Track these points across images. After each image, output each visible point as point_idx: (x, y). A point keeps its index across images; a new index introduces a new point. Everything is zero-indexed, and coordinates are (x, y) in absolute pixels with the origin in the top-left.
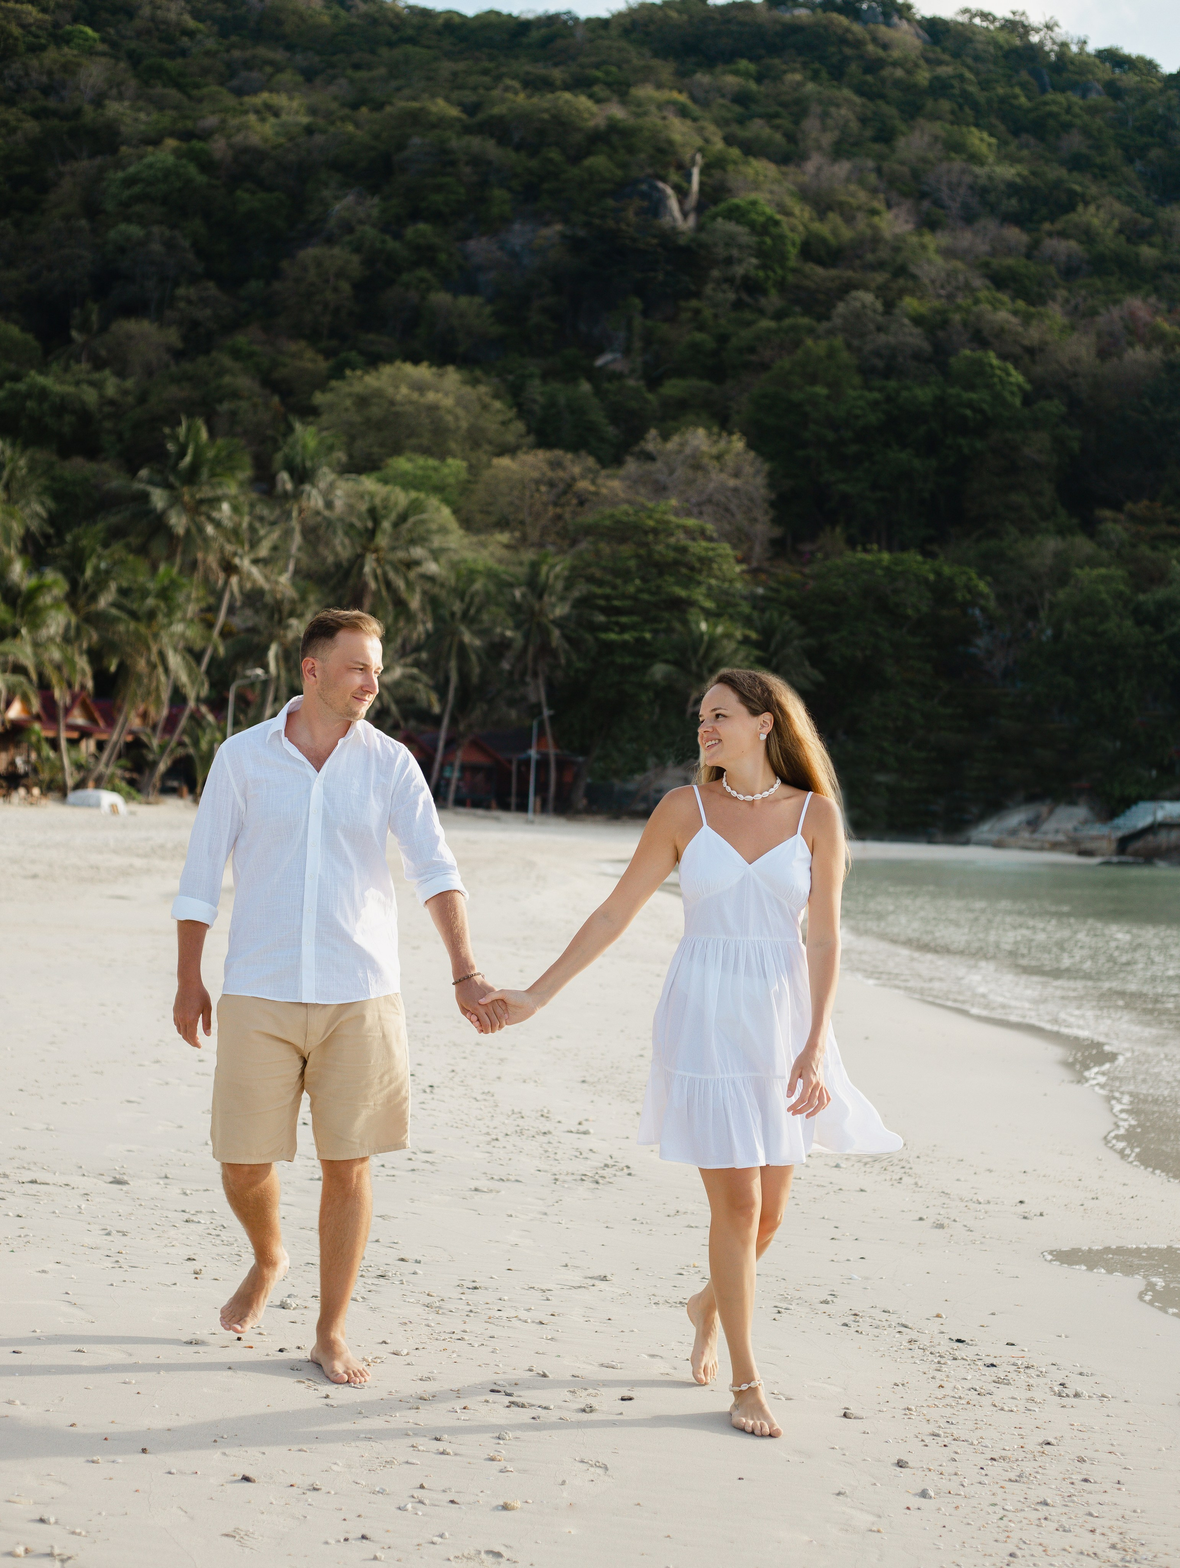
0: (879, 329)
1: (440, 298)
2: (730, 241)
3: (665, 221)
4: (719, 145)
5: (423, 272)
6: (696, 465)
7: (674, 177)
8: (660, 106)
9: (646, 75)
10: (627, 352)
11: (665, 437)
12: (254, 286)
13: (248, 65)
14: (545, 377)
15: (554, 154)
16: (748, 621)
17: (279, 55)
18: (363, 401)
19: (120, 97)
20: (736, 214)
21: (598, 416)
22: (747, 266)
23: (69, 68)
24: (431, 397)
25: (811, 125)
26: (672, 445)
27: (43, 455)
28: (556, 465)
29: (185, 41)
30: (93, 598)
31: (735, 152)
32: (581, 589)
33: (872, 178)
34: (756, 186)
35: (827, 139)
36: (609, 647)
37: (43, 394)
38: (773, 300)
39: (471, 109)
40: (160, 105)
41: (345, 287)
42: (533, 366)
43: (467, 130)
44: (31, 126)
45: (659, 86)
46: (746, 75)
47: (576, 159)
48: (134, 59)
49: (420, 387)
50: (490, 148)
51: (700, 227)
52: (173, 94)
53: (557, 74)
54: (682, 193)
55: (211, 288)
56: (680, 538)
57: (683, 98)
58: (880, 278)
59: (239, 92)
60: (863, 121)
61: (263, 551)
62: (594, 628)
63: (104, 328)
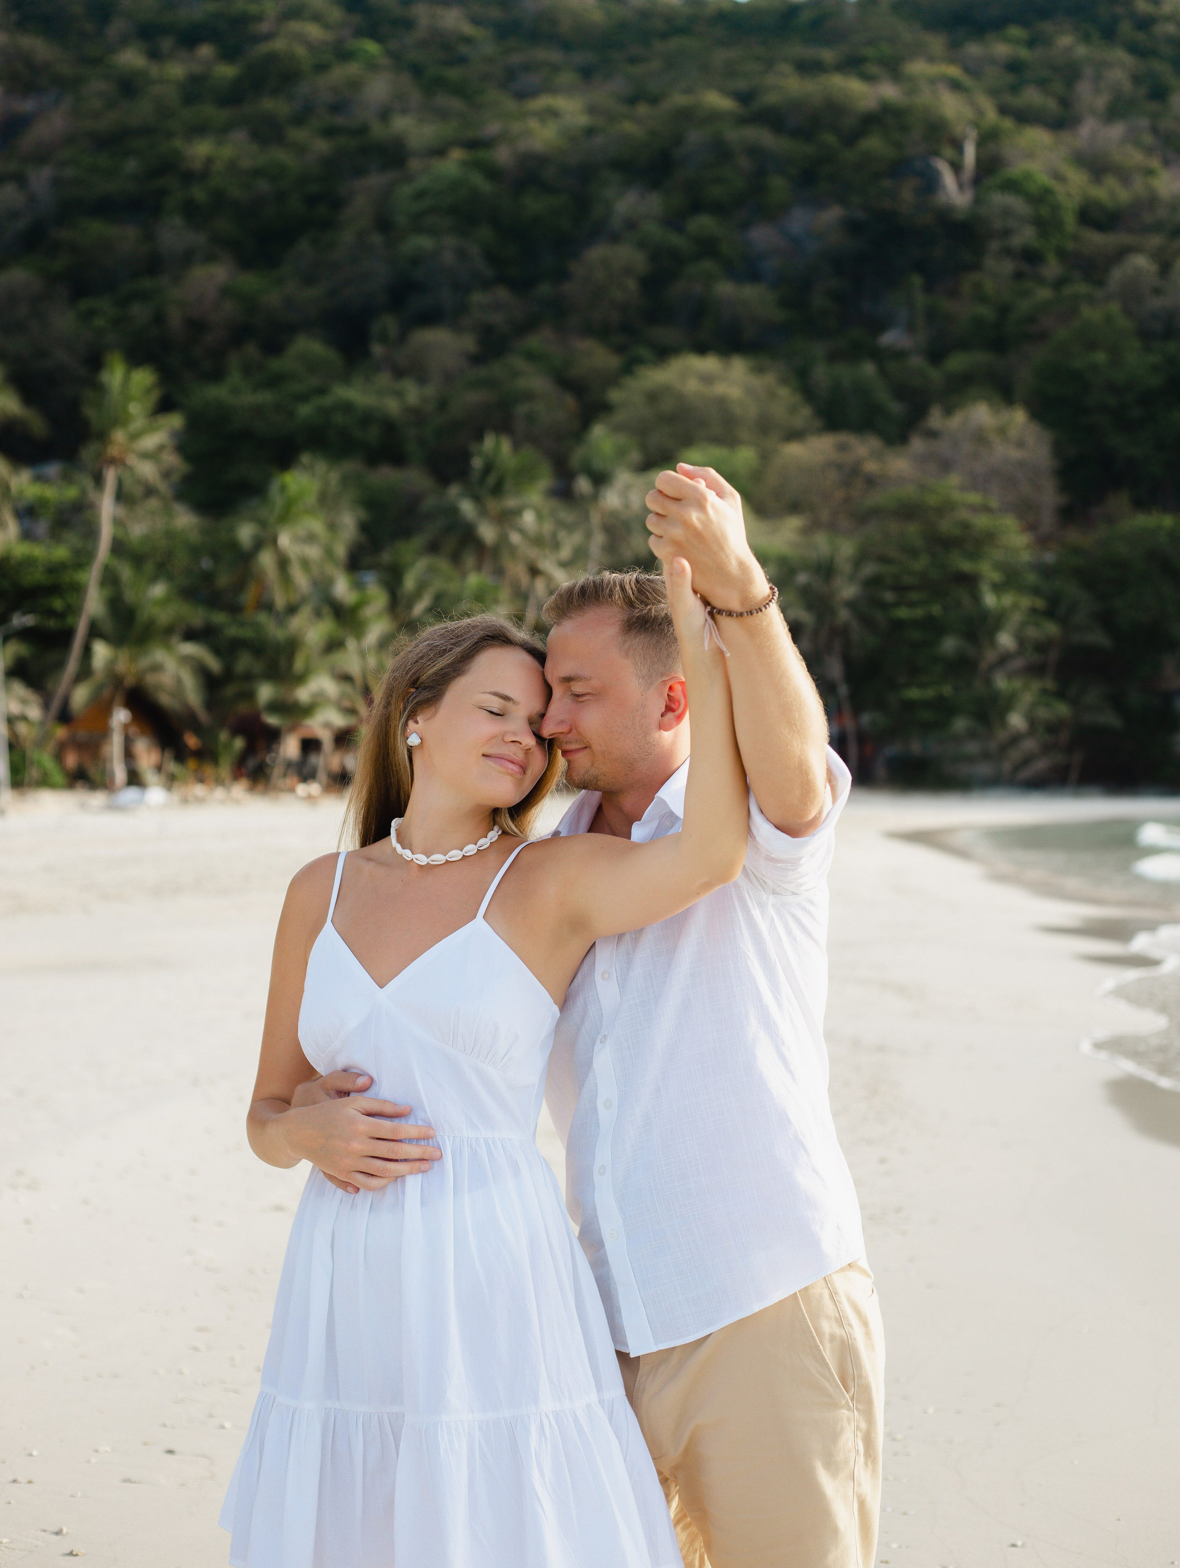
0: (1157, 291)
1: (725, 289)
2: (1007, 212)
3: (941, 199)
4: (991, 115)
5: (708, 265)
6: (980, 438)
7: (949, 152)
8: (933, 81)
9: (918, 50)
10: (911, 328)
11: (949, 411)
12: (544, 289)
13: (527, 68)
14: (833, 357)
15: (830, 138)
16: (1036, 591)
17: (554, 56)
18: (653, 397)
19: (405, 111)
20: (1012, 186)
21: (883, 396)
22: (1026, 236)
23: (355, 85)
24: (720, 389)
25: (1084, 89)
26: (955, 421)
27: (352, 466)
28: (842, 448)
29: (464, 49)
30: (410, 606)
31: (1008, 123)
32: (869, 569)
33: (1148, 139)
34: (1030, 155)
35: (1101, 102)
36: (899, 625)
37: (347, 407)
38: (1052, 268)
39: (745, 98)
40: (443, 115)
41: (632, 285)
42: (819, 349)
43: (743, 121)
44: (322, 146)
45: (931, 59)
46: (1016, 42)
47: (851, 139)
48: (416, 71)
49: (707, 379)
50: (765, 138)
51: (978, 201)
52: (456, 104)
53: (828, 55)
54: (957, 167)
55: (502, 294)
56: (964, 514)
57: (953, 71)
58: (1155, 241)
59: (522, 96)
60: (1137, 79)
61: (565, 553)
62: (884, 606)
63: (403, 338)
